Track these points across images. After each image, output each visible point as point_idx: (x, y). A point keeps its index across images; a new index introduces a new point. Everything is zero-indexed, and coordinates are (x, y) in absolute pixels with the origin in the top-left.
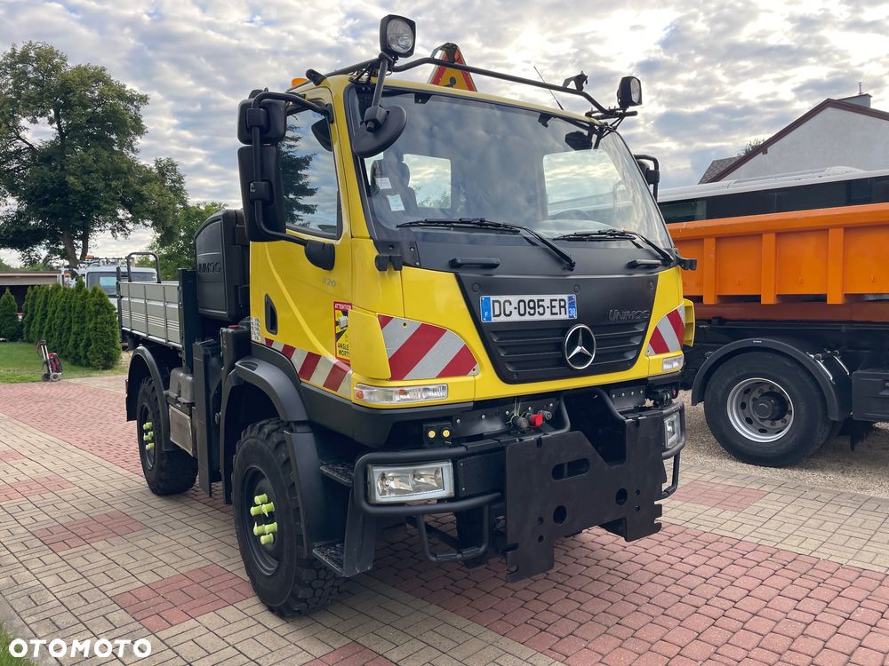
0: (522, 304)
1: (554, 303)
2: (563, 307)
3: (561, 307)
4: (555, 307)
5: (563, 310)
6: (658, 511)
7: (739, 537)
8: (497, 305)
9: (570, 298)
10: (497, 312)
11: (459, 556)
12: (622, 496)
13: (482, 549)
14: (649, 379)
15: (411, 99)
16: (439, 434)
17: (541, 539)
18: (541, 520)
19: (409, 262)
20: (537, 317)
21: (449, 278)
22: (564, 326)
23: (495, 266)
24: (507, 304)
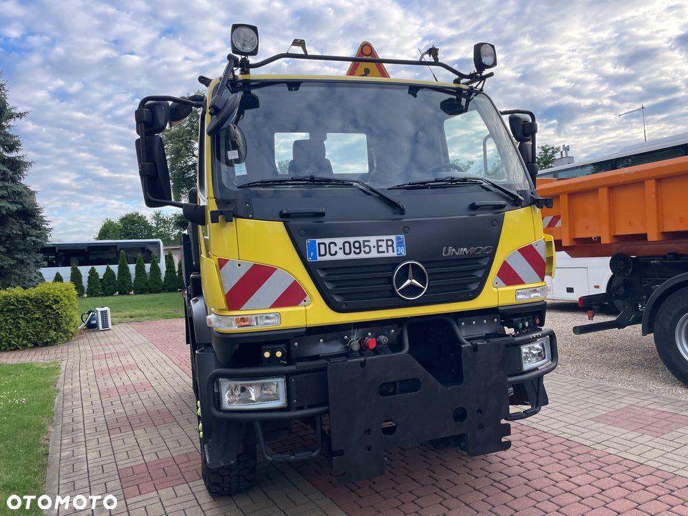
0: (347, 245)
1: (380, 243)
2: (390, 246)
3: (388, 246)
4: (381, 246)
5: (390, 249)
6: (507, 430)
7: (642, 461)
8: (322, 247)
9: (398, 239)
10: (323, 252)
11: (293, 458)
12: (460, 415)
13: (315, 454)
14: (500, 308)
15: (285, 88)
16: (273, 355)
17: (369, 449)
18: (368, 431)
19: (242, 215)
20: (363, 256)
21: (279, 226)
22: (394, 263)
23: (322, 214)
24: (332, 245)
